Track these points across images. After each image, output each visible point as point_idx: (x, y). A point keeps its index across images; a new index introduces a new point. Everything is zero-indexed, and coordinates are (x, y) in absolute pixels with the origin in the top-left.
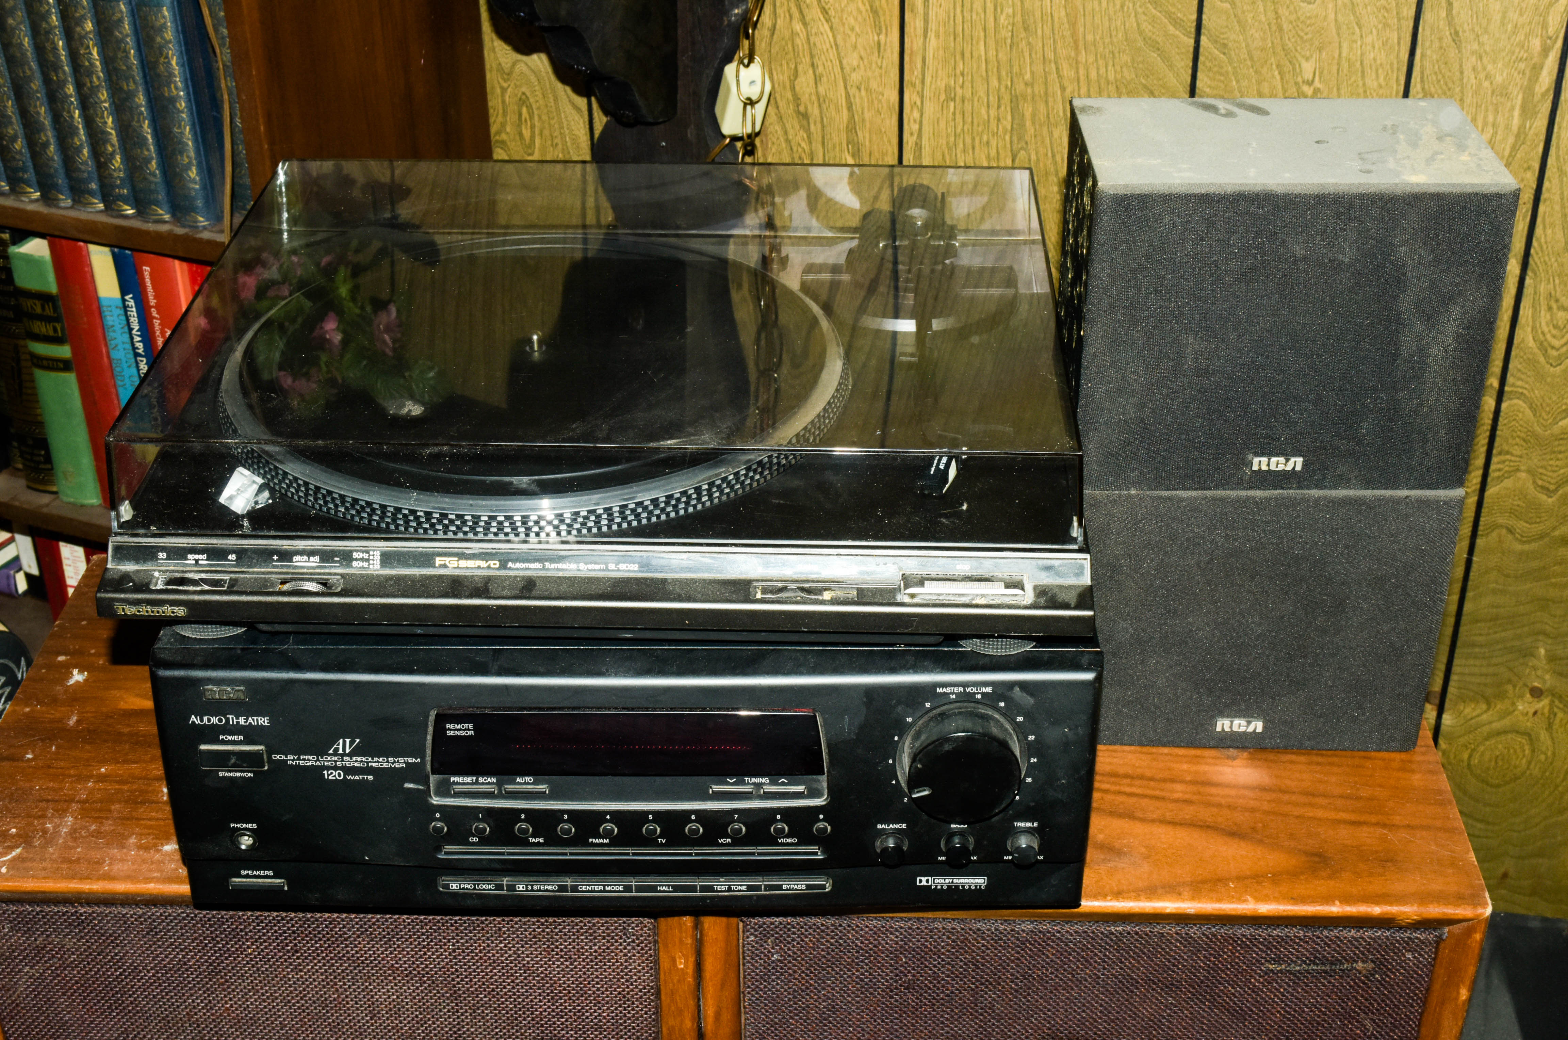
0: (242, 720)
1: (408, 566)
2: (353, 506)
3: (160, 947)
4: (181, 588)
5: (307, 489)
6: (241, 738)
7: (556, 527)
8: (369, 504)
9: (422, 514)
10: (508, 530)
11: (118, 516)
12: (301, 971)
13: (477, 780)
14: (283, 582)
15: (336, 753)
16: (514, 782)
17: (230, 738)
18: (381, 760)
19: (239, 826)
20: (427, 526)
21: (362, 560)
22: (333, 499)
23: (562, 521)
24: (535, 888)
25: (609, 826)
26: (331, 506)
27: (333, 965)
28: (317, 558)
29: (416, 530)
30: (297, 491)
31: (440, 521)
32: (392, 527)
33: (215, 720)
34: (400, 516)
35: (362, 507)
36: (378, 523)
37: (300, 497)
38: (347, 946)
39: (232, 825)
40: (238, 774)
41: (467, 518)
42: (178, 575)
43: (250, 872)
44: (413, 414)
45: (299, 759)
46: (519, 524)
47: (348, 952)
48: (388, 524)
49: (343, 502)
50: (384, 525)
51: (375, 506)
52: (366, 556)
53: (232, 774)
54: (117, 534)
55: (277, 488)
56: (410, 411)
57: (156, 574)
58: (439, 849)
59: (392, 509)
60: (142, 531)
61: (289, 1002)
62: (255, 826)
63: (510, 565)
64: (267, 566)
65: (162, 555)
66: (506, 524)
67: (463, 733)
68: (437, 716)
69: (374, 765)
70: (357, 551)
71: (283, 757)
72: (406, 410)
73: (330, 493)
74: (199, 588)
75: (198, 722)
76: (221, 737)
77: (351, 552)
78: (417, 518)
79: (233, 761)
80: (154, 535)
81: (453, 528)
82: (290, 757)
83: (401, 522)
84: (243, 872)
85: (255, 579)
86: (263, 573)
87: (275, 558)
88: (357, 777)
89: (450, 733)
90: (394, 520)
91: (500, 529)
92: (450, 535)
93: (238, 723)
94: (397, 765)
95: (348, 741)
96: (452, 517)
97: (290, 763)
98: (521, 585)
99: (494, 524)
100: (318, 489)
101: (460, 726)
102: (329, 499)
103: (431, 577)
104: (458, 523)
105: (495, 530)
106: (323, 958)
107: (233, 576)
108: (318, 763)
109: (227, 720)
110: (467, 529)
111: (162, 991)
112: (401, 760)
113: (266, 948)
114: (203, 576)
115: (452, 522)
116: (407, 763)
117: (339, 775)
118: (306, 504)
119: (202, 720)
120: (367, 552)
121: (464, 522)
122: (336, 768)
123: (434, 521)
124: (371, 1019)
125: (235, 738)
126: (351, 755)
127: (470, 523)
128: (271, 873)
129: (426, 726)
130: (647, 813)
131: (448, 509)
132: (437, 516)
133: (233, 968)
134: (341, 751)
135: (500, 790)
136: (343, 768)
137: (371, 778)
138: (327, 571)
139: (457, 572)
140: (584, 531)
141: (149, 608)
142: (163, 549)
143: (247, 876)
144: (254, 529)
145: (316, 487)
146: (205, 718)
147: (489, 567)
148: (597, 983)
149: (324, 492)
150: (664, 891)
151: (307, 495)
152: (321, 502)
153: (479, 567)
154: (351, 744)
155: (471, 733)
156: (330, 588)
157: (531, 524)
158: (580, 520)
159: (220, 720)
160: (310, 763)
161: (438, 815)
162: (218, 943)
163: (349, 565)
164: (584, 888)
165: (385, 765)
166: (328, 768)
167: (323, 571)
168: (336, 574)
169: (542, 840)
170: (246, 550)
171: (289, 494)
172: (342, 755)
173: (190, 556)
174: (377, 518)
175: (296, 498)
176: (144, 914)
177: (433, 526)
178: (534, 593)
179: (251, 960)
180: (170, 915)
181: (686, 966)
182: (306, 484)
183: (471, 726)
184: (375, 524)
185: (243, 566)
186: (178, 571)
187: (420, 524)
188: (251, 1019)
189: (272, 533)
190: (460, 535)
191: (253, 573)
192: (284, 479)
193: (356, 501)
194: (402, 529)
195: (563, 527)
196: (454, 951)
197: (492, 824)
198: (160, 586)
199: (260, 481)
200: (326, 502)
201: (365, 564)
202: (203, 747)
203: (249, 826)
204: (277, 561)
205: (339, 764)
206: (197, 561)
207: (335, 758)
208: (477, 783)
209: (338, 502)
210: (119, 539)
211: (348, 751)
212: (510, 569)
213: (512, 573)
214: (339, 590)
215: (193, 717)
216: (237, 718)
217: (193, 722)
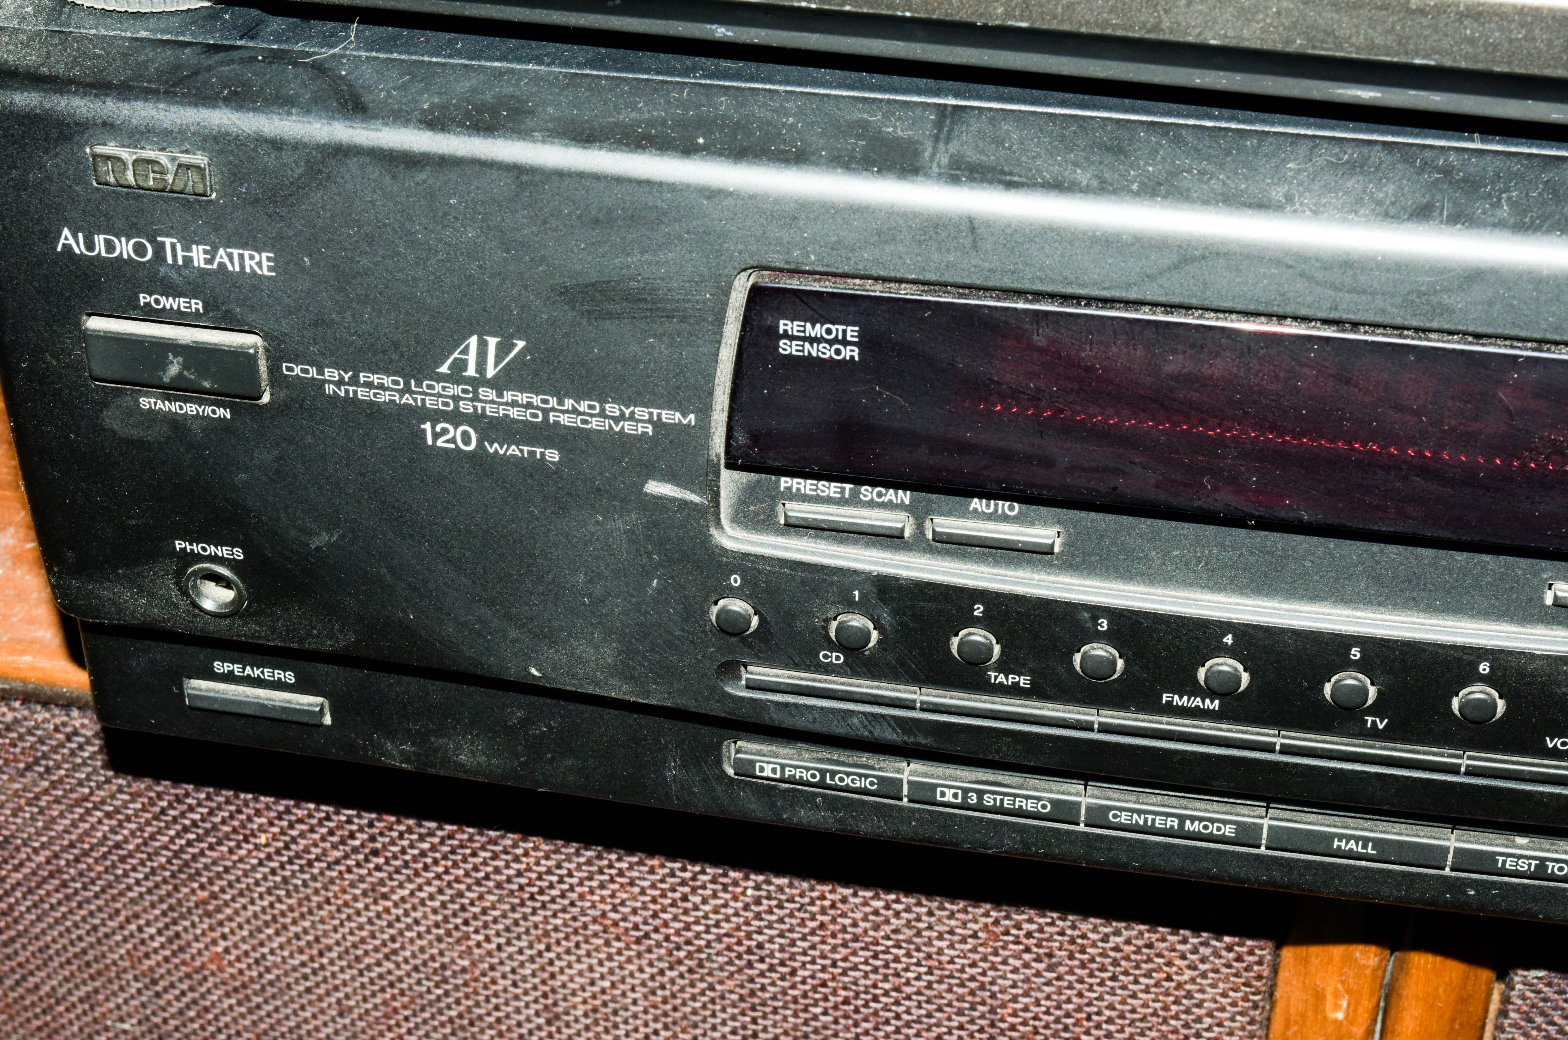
0: (198, 255)
3: (57, 801)
6: (197, 305)
12: (385, 897)
13: (855, 494)
15: (457, 374)
16: (965, 514)
17: (167, 303)
18: (583, 406)
19: (197, 548)
24: (989, 801)
25: (1226, 664)
27: (461, 895)
33: (125, 248)
38: (495, 857)
39: (179, 545)
40: (191, 409)
43: (237, 669)
45: (355, 381)
47: (497, 870)
53: (174, 407)
58: (730, 669)
61: (358, 959)
62: (238, 554)
67: (827, 352)
68: (756, 294)
69: (565, 420)
71: (313, 372)
75: (79, 248)
76: (143, 299)
79: (174, 369)
82: (332, 374)
84: (220, 667)
88: (513, 450)
89: (787, 348)
93: (188, 260)
94: (628, 427)
95: (492, 342)
97: (330, 389)
101: (818, 330)
106: (438, 877)
108: (407, 399)
109: (159, 250)
111: (68, 898)
112: (641, 412)
113: (302, 835)
116: (658, 425)
117: (467, 442)
119: (90, 246)
122: (456, 418)
124: (549, 1022)
125: (182, 303)
126: (499, 384)
128: (289, 677)
129: (720, 322)
130: (1344, 642)
133: (227, 870)
134: (471, 371)
135: (920, 526)
136: (476, 420)
137: (553, 455)
143: (229, 678)
146: (100, 240)
148: (1110, 1021)
150: (1350, 855)
154: (504, 349)
155: (851, 353)
159: (140, 249)
160: (384, 397)
161: (735, 580)
162: (191, 809)
164: (1124, 818)
165: (595, 424)
166: (436, 416)
169: (1024, 681)
172: (477, 382)
176: (16, 721)
179: (269, 857)
180: (76, 733)
181: (1351, 1017)
183: (852, 333)
188: (271, 983)
196: (758, 901)
197: (886, 617)
202: (96, 324)
203: (224, 552)
205: (466, 407)
207: (455, 390)
208: (854, 501)
211: (491, 372)
215: (66, 232)
216: (187, 248)
217: (67, 247)
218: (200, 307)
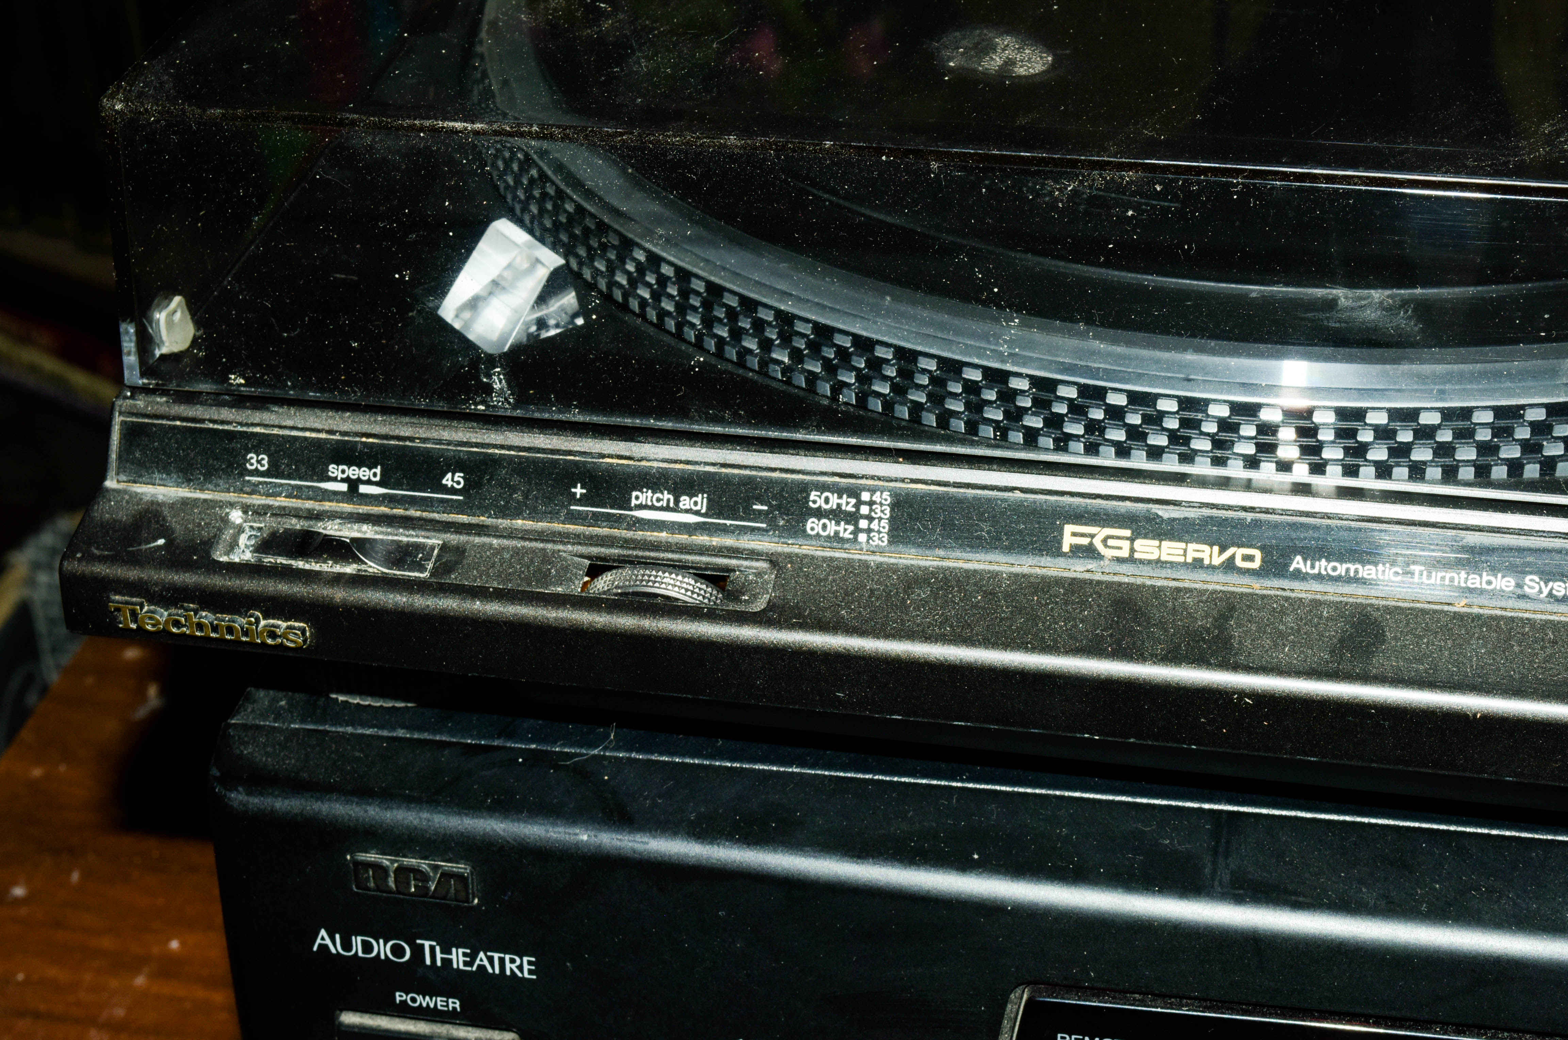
0: (458, 957)
1: (976, 543)
2: (815, 348)
4: (300, 564)
5: (686, 293)
6: (454, 1004)
7: (1443, 451)
8: (864, 345)
9: (1023, 384)
10: (1288, 451)
11: (145, 341)
14: (596, 570)
17: (424, 1001)
20: (1035, 422)
21: (837, 515)
22: (759, 326)
23: (1465, 434)
26: (751, 344)
28: (701, 502)
29: (1002, 431)
30: (657, 296)
31: (1077, 410)
32: (930, 419)
33: (383, 949)
34: (957, 388)
35: (842, 352)
36: (888, 405)
37: (663, 314)
41: (1163, 405)
42: (297, 525)
44: (1022, 71)
46: (1327, 435)
48: (916, 408)
49: (786, 338)
50: (903, 412)
51: (881, 352)
52: (848, 504)
54: (136, 390)
55: (602, 284)
56: (1010, 63)
57: (236, 516)
59: (932, 365)
60: (205, 387)
63: (1298, 563)
64: (553, 516)
65: (258, 461)
66: (1287, 434)
68: (1032, 1008)
70: (823, 488)
72: (994, 62)
73: (749, 305)
74: (350, 569)
75: (335, 947)
77: (804, 489)
78: (1008, 396)
80: (240, 401)
81: (1119, 435)
83: (957, 406)
85: (517, 552)
86: (540, 536)
87: (579, 491)
90: (937, 398)
91: (1267, 448)
92: (1107, 459)
93: (447, 962)
96: (1118, 400)
98: (1333, 632)
99: (1248, 430)
100: (715, 291)
102: (745, 323)
103: (1044, 585)
104: (1134, 419)
105: (1249, 449)
107: (453, 538)
109: (418, 951)
110: (1160, 440)
114: (367, 531)
115: (1116, 414)
118: (679, 335)
119: (347, 946)
120: (854, 493)
121: (1155, 419)
123: (1061, 409)
125: (439, 1002)
127: (1172, 424)
129: (996, 1031)
131: (1109, 375)
132: (1072, 393)
138: (729, 541)
139: (1126, 575)
140: (1532, 471)
141: (207, 617)
142: (261, 443)
144: (522, 401)
145: (710, 286)
146: (357, 942)
147: (1229, 566)
149: (733, 302)
151: (683, 308)
152: (724, 333)
153: (1198, 564)
156: (733, 596)
157: (1366, 436)
158: (1523, 433)
159: (398, 951)
163: (796, 530)
167: (716, 541)
168: (753, 555)
170: (496, 461)
171: (634, 305)
173: (334, 470)
174: (884, 389)
175: (652, 315)
177: (1054, 422)
178: (1379, 662)
182: (684, 276)
184: (877, 405)
185: (484, 510)
186: (297, 514)
187: (1015, 415)
189: (576, 416)
190: (1139, 461)
191: (511, 534)
192: (622, 260)
193: (824, 333)
194: (960, 426)
195: (1467, 453)
198: (244, 554)
199: (552, 260)
200: (737, 334)
201: (845, 530)
202: (350, 1018)
204: (584, 500)
206: (353, 484)
209: (772, 334)
210: (140, 403)
212: (1298, 575)
213: (1301, 590)
214: (759, 605)
215: (323, 932)
216: (446, 950)
217: (324, 948)
218: (457, 1006)
